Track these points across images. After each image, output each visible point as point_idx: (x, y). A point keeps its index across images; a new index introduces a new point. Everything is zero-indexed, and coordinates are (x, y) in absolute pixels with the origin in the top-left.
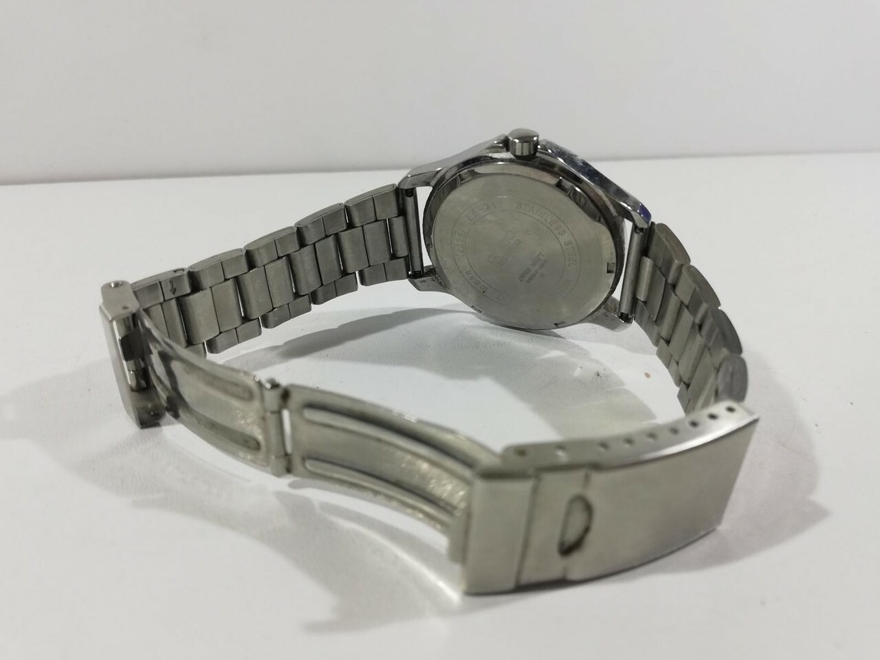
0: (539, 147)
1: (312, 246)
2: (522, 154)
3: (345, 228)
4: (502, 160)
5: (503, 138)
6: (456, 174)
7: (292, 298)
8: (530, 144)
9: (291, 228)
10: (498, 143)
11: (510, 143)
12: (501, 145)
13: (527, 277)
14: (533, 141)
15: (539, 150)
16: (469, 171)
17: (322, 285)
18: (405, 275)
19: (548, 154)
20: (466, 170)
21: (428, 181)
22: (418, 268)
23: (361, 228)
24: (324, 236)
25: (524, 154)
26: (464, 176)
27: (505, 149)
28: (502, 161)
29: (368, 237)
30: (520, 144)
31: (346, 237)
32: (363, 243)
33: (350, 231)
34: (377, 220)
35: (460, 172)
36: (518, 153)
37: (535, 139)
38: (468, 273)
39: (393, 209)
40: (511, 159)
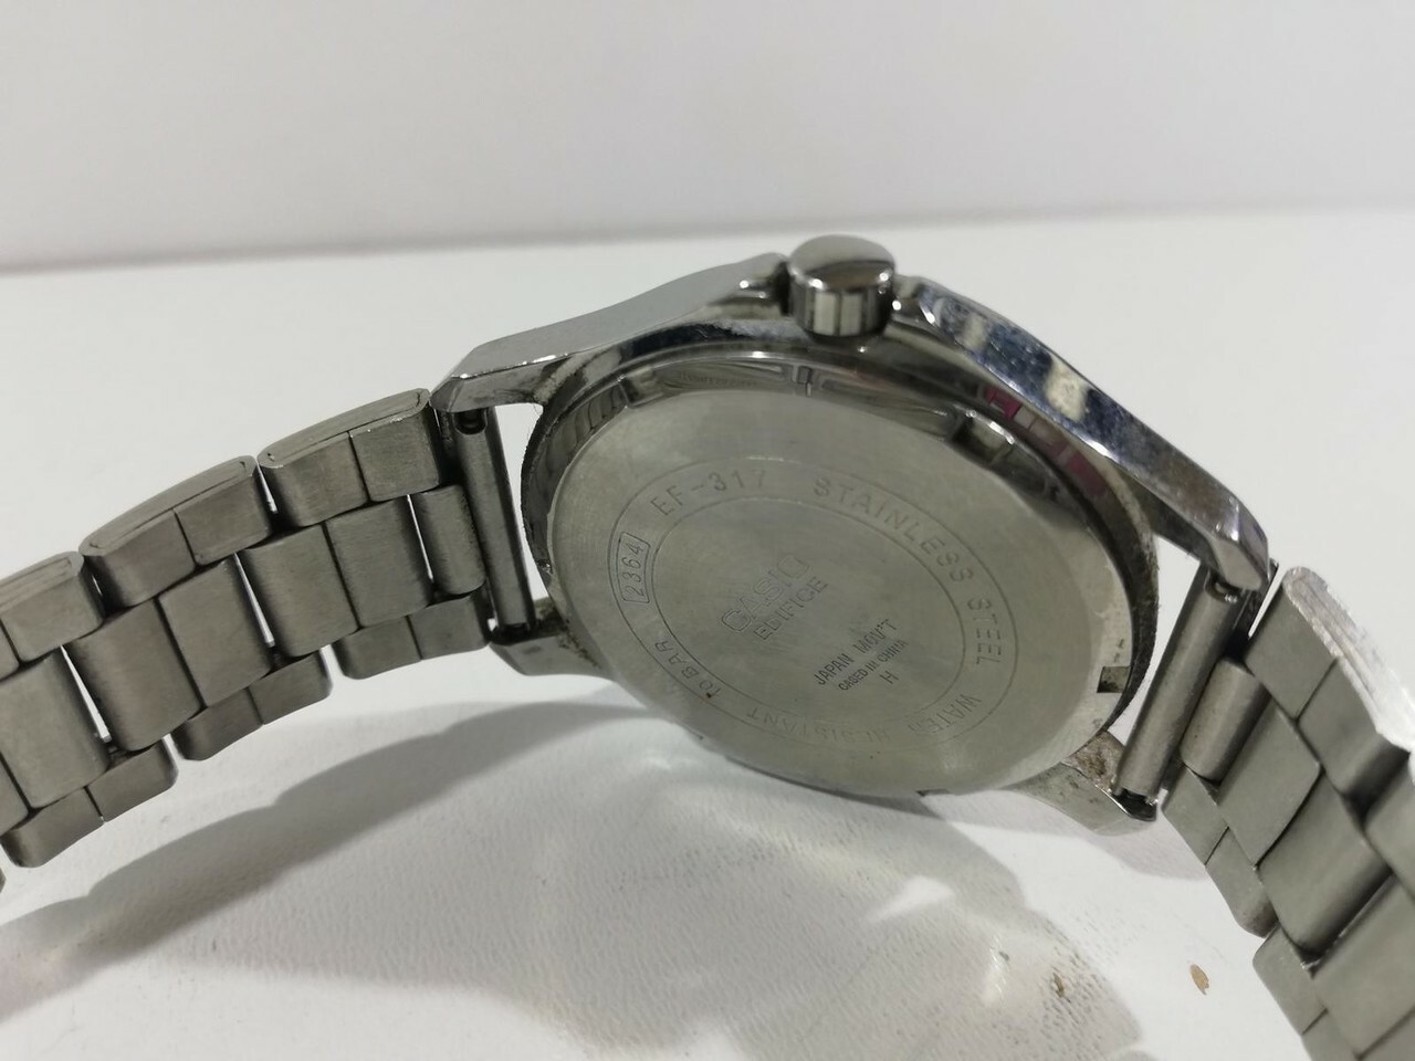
0: (897, 305)
1: (151, 606)
2: (838, 329)
3: (264, 535)
4: (766, 343)
5: (768, 270)
6: (613, 377)
7: (98, 766)
8: (865, 298)
9: (62, 560)
10: (750, 288)
11: (794, 292)
12: (762, 295)
13: (840, 677)
14: (877, 287)
15: (897, 318)
16: (654, 373)
17: (203, 707)
18: (480, 636)
19: (926, 332)
20: (646, 369)
21: (527, 388)
22: (517, 616)
23: (319, 529)
24: (190, 567)
25: (845, 331)
26: (641, 386)
27: (776, 309)
28: (765, 348)
29: (346, 552)
30: (832, 299)
31: (272, 560)
32: (333, 571)
33: (280, 543)
34: (370, 503)
35: (625, 371)
36: (824, 325)
37: (884, 277)
38: (661, 646)
39: (424, 468)
40: (797, 340)
